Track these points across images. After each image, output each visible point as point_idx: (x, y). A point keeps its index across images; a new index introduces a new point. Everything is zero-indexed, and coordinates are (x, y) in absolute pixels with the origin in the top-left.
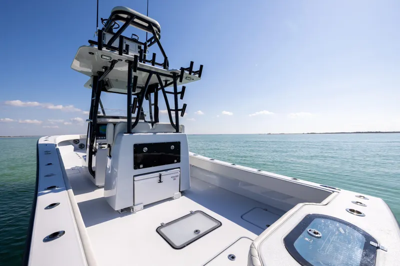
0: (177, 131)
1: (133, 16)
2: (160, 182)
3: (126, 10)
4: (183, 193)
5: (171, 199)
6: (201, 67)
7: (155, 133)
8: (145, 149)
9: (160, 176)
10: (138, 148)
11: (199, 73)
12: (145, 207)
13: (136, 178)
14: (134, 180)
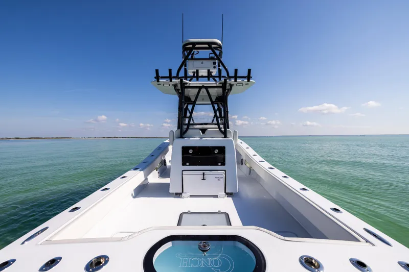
0: (225, 137)
1: (194, 44)
2: (204, 179)
3: (188, 42)
4: (229, 195)
5: (216, 196)
6: (249, 71)
7: (201, 138)
8: (191, 151)
9: (204, 174)
10: (185, 150)
11: (249, 77)
12: (191, 196)
13: (184, 172)
14: (182, 174)
